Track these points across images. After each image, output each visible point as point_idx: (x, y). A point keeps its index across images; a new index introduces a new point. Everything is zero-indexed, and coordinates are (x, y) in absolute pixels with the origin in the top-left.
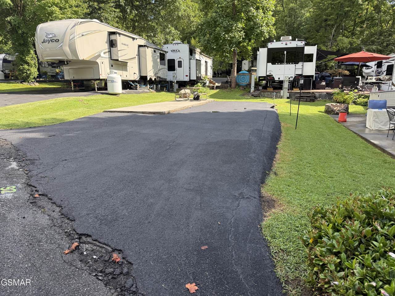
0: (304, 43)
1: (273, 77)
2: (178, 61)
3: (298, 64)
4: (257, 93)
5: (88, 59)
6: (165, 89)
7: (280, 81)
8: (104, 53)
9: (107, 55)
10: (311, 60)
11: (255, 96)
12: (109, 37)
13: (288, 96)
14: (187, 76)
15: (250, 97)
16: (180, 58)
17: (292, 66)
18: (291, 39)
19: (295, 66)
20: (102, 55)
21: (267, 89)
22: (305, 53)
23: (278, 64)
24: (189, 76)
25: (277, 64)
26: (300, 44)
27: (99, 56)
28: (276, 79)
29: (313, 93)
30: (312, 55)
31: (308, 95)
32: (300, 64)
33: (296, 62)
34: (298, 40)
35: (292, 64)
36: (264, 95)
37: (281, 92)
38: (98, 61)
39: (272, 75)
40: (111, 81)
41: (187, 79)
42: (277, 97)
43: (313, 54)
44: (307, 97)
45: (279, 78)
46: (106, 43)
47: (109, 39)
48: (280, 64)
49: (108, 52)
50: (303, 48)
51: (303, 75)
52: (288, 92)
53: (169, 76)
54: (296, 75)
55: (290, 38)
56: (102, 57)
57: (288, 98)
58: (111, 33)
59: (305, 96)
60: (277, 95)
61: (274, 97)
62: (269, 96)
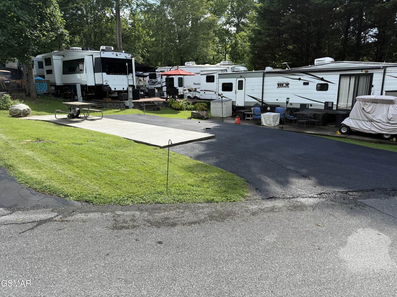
0: (130, 55)
7: (117, 91)
18: (114, 49)
21: (104, 99)
25: (111, 74)
29: (153, 102)
32: (130, 75)
35: (124, 75)
39: (109, 85)
45: (115, 89)
48: (114, 74)
50: (131, 61)
51: (134, 85)
54: (129, 85)
57: (134, 108)
60: (121, 105)
61: (118, 107)
62: (112, 107)
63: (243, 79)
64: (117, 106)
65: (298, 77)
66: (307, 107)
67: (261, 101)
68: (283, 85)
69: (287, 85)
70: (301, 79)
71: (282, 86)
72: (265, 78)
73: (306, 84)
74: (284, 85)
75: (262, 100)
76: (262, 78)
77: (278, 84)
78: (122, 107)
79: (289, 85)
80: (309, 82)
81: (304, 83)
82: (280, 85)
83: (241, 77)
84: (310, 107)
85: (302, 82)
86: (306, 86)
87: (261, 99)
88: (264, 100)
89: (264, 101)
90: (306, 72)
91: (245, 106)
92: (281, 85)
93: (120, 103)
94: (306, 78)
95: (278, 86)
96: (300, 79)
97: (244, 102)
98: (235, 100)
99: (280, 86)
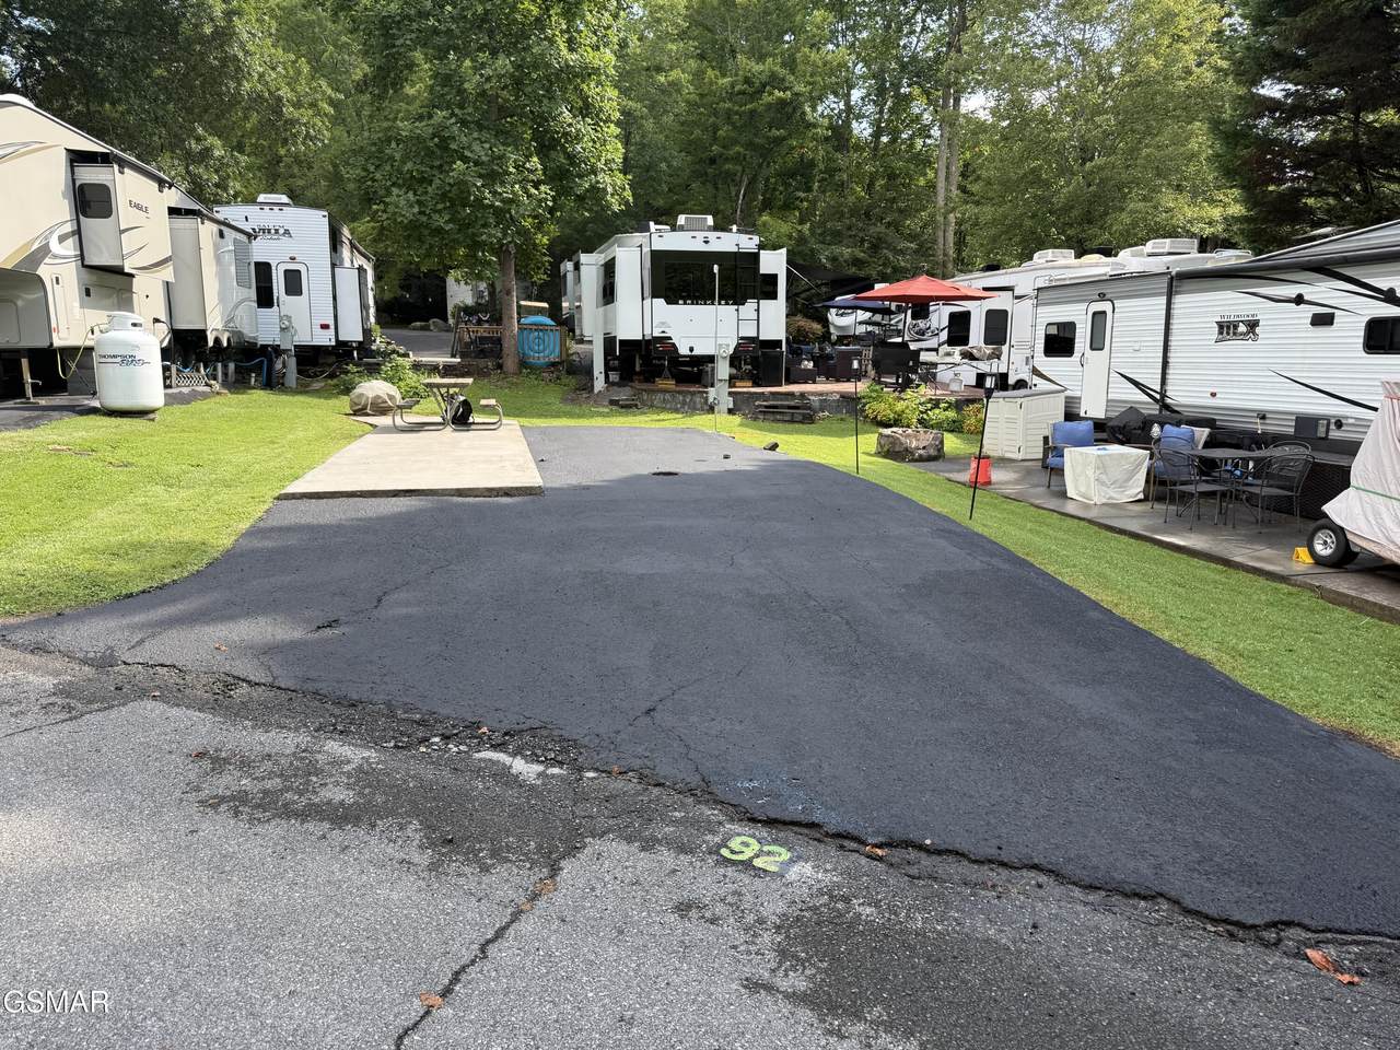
0: (756, 240)
1: (674, 344)
2: (286, 271)
3: (744, 304)
4: (623, 394)
5: (9, 267)
6: (253, 380)
7: (696, 356)
8: (62, 239)
9: (69, 248)
10: (773, 296)
11: (622, 407)
12: (73, 173)
13: (731, 406)
14: (326, 327)
15: (607, 410)
16: (293, 259)
17: (726, 311)
18: (712, 224)
19: (737, 310)
20: (55, 246)
21: (654, 382)
22: (761, 272)
23: (685, 303)
24: (332, 327)
25: (680, 302)
26: (748, 243)
27: (44, 251)
28: (683, 350)
29: (803, 395)
30: (773, 279)
31: (792, 403)
32: (751, 305)
33: (739, 300)
34: (739, 231)
35: (727, 304)
36: (652, 401)
37: (707, 393)
38: (44, 271)
39: (670, 338)
40: (119, 359)
41: (326, 339)
42: (692, 409)
43: (776, 275)
44: (789, 407)
45: (691, 349)
46: (64, 198)
47: (74, 181)
48: (692, 304)
49: (73, 233)
50: (755, 257)
51: (761, 338)
52: (730, 393)
53: (264, 328)
54: (742, 338)
55: (710, 220)
56: (55, 257)
57: (730, 411)
58: (77, 158)
59: (783, 407)
60: (695, 403)
61: (686, 407)
62: (668, 406)
63: (1105, 306)
64: (684, 403)
65: (1291, 291)
66: (1321, 432)
67: (1158, 396)
68: (1236, 327)
69: (1253, 325)
70: (1306, 298)
71: (1235, 334)
72: (1178, 300)
73: (1323, 320)
74: (1242, 328)
75: (1163, 394)
76: (1163, 300)
77: (1221, 326)
78: (699, 406)
79: (1257, 330)
80: (1337, 312)
81: (1314, 315)
82: (1227, 329)
83: (1102, 297)
84: (1335, 434)
85: (1307, 312)
86: (1322, 331)
87: (1158, 388)
88: (1168, 394)
89: (1168, 401)
90: (1325, 269)
91: (1107, 419)
92: (1228, 327)
93: (693, 394)
94: (1324, 291)
95: (1221, 333)
96: (1299, 300)
97: (1108, 401)
98: (1077, 394)
99: (1228, 334)
